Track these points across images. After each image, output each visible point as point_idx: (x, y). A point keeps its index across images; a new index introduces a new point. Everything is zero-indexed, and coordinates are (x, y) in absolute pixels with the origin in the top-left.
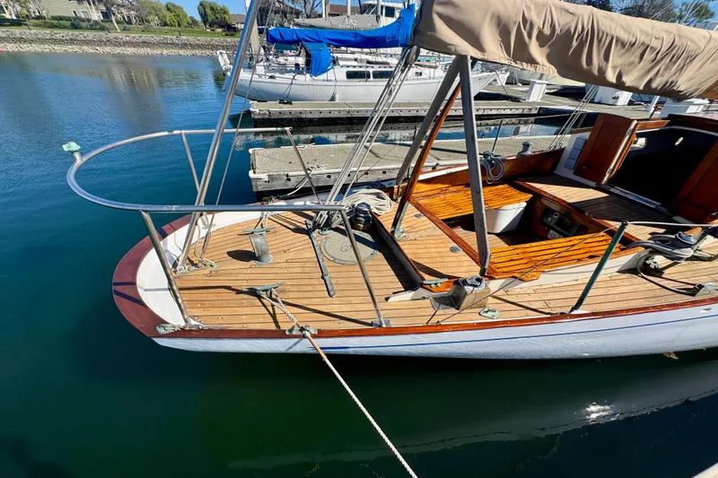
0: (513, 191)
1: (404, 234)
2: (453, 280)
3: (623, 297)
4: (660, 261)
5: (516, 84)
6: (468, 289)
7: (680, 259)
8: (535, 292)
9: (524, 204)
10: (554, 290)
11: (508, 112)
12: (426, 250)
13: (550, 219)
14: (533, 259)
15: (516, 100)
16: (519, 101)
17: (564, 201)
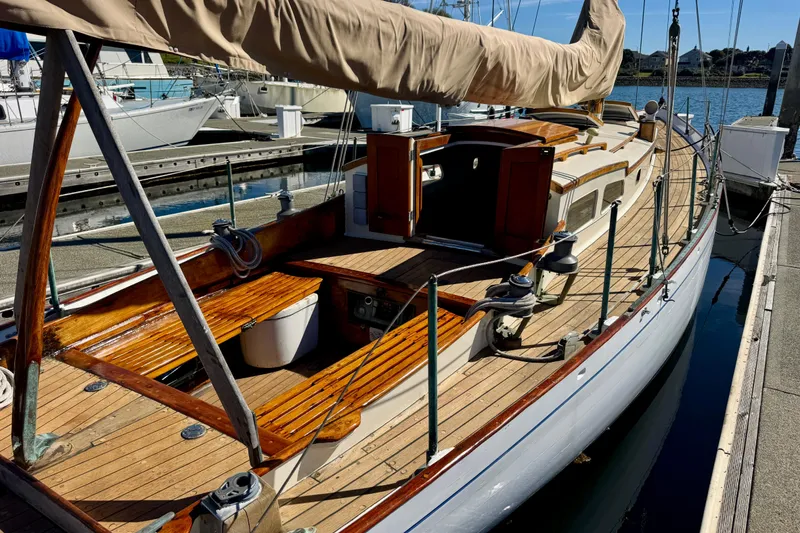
0: (288, 281)
1: (55, 446)
2: (189, 509)
3: (489, 398)
4: (510, 323)
5: (257, 115)
6: (226, 512)
7: (527, 312)
8: (366, 450)
9: (314, 298)
10: (395, 432)
11: (256, 157)
12: (124, 461)
13: (362, 310)
14: (350, 388)
15: (263, 138)
16: (269, 140)
17: (370, 275)
